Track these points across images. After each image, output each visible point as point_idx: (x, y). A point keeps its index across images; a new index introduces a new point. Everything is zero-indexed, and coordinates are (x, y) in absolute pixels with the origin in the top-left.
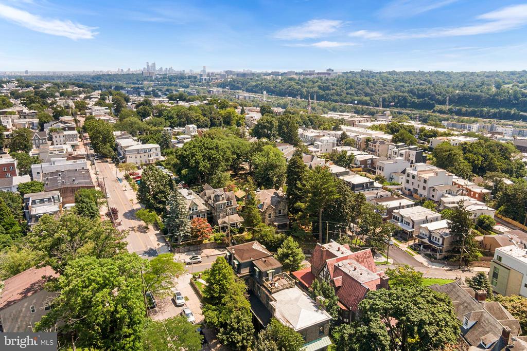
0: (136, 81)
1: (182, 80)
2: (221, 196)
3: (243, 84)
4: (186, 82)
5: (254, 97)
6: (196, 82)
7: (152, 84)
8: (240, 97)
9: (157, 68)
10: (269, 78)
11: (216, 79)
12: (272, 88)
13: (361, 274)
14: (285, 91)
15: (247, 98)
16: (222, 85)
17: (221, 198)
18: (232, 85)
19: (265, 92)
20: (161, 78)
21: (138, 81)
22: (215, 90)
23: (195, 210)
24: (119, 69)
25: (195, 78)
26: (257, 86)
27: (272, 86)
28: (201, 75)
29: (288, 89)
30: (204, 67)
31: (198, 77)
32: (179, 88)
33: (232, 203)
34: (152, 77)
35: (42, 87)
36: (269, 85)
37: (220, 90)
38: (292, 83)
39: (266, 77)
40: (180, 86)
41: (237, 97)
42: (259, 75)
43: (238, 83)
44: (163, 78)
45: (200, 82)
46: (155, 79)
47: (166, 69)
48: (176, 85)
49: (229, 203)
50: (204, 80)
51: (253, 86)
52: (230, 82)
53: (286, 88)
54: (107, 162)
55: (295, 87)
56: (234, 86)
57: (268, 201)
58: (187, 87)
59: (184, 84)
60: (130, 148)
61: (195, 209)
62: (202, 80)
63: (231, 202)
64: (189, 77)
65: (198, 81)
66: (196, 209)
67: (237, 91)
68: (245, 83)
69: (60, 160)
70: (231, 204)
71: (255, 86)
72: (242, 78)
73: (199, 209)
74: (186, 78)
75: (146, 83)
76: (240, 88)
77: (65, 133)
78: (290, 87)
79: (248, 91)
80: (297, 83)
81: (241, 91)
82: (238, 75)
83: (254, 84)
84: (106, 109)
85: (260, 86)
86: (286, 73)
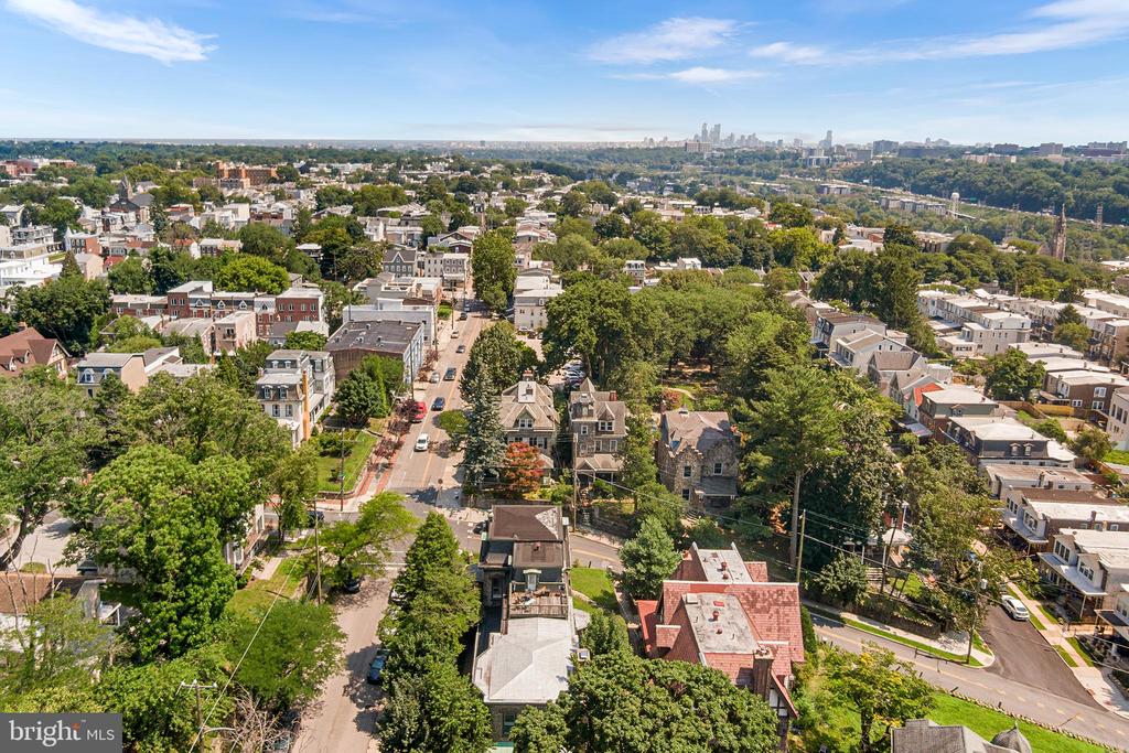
0: (668, 164)
1: (765, 162)
2: (587, 406)
3: (907, 174)
4: (773, 166)
5: (926, 207)
6: (797, 166)
7: (700, 169)
8: (892, 205)
9: (724, 135)
10: (981, 159)
11: (846, 160)
12: (980, 184)
13: (719, 632)
14: (1015, 194)
15: (909, 208)
16: (855, 176)
17: (585, 410)
18: (879, 175)
19: (956, 195)
20: (721, 156)
21: (673, 162)
22: (835, 186)
23: (526, 427)
24: (646, 139)
25: (797, 156)
26: (941, 179)
27: (980, 180)
28: (811, 151)
29: (1022, 188)
30: (830, 133)
31: (804, 155)
32: (754, 180)
33: (613, 426)
34: (702, 154)
35: (485, 172)
36: (974, 177)
37: (847, 185)
38: (1039, 174)
39: (973, 157)
40: (758, 175)
41: (884, 203)
42: (958, 152)
43: (894, 172)
44: (726, 157)
45: (804, 167)
46: (708, 159)
47: (743, 137)
48: (749, 174)
49: (607, 426)
50: (814, 162)
51: (931, 180)
52: (876, 167)
53: (1018, 185)
54: (490, 317)
55: (1045, 183)
56: (884, 176)
57: (692, 437)
58: (772, 177)
59: (767, 171)
60: (526, 294)
61: (526, 423)
62: (811, 163)
63: (610, 424)
64: (783, 156)
65: (801, 164)
66: (530, 426)
67: (891, 190)
68: (914, 172)
69: (392, 303)
70: (610, 428)
71: (937, 178)
72: (909, 159)
73: (534, 426)
74: (774, 158)
75: (688, 166)
76: (899, 184)
77: (447, 256)
78: (1030, 183)
79: (916, 189)
80: (1054, 175)
81: (898, 190)
82: (903, 151)
83: (935, 174)
84: (550, 216)
85: (951, 181)
86: (1037, 149)
